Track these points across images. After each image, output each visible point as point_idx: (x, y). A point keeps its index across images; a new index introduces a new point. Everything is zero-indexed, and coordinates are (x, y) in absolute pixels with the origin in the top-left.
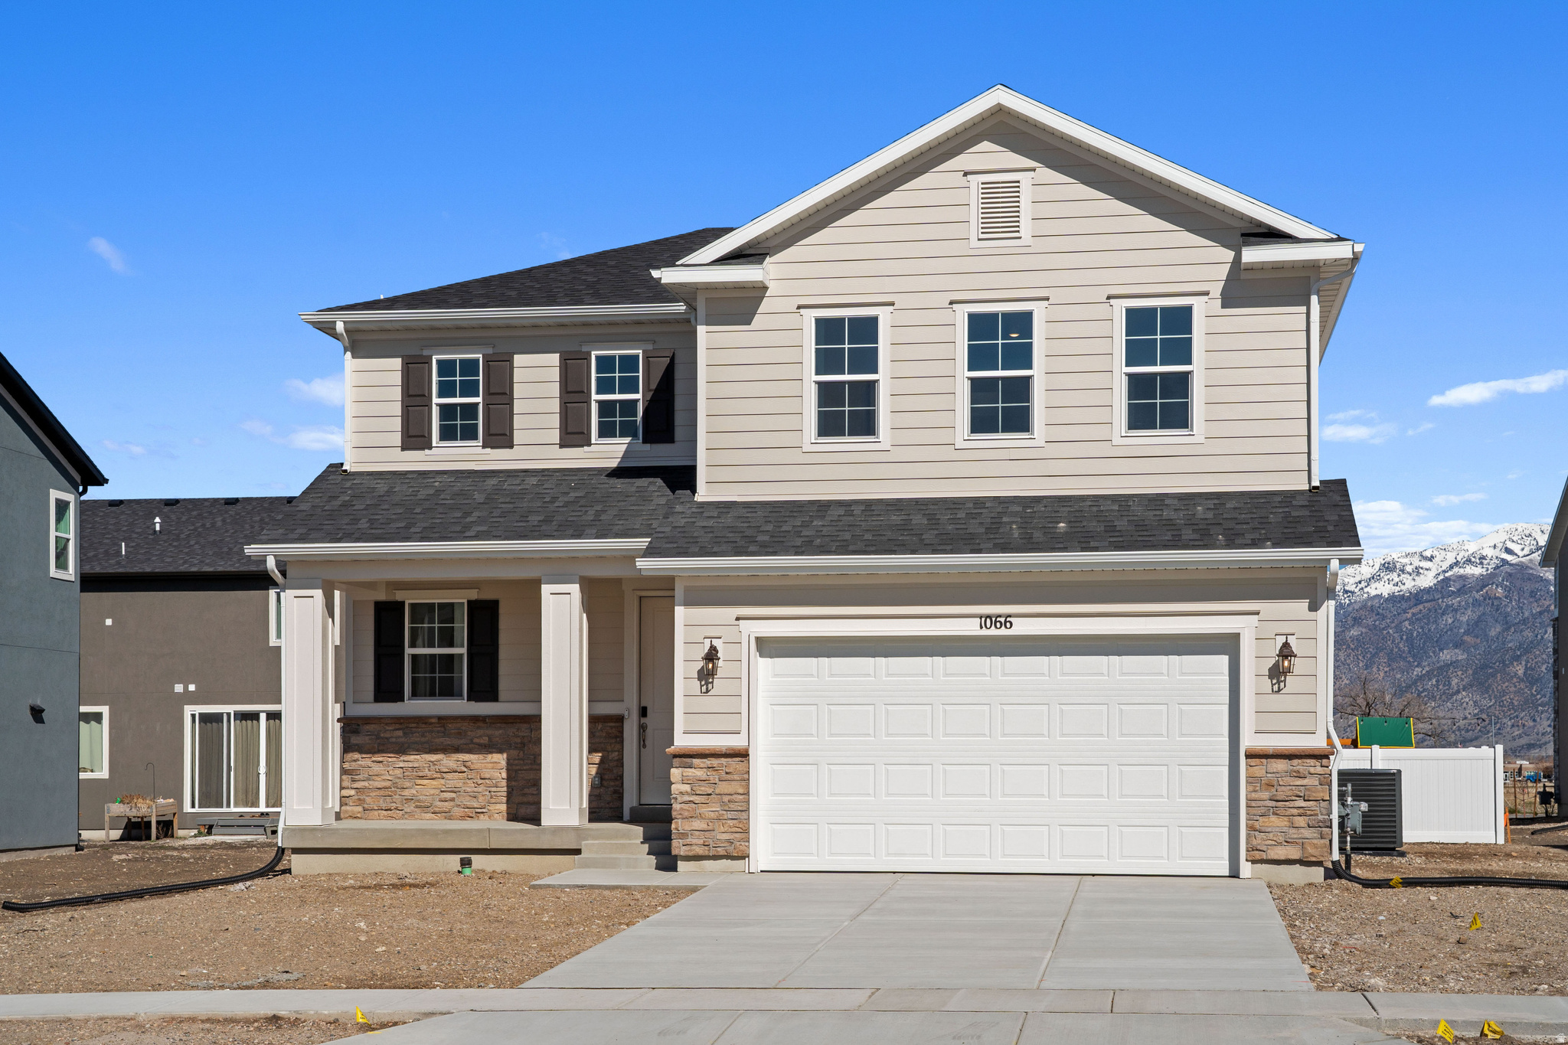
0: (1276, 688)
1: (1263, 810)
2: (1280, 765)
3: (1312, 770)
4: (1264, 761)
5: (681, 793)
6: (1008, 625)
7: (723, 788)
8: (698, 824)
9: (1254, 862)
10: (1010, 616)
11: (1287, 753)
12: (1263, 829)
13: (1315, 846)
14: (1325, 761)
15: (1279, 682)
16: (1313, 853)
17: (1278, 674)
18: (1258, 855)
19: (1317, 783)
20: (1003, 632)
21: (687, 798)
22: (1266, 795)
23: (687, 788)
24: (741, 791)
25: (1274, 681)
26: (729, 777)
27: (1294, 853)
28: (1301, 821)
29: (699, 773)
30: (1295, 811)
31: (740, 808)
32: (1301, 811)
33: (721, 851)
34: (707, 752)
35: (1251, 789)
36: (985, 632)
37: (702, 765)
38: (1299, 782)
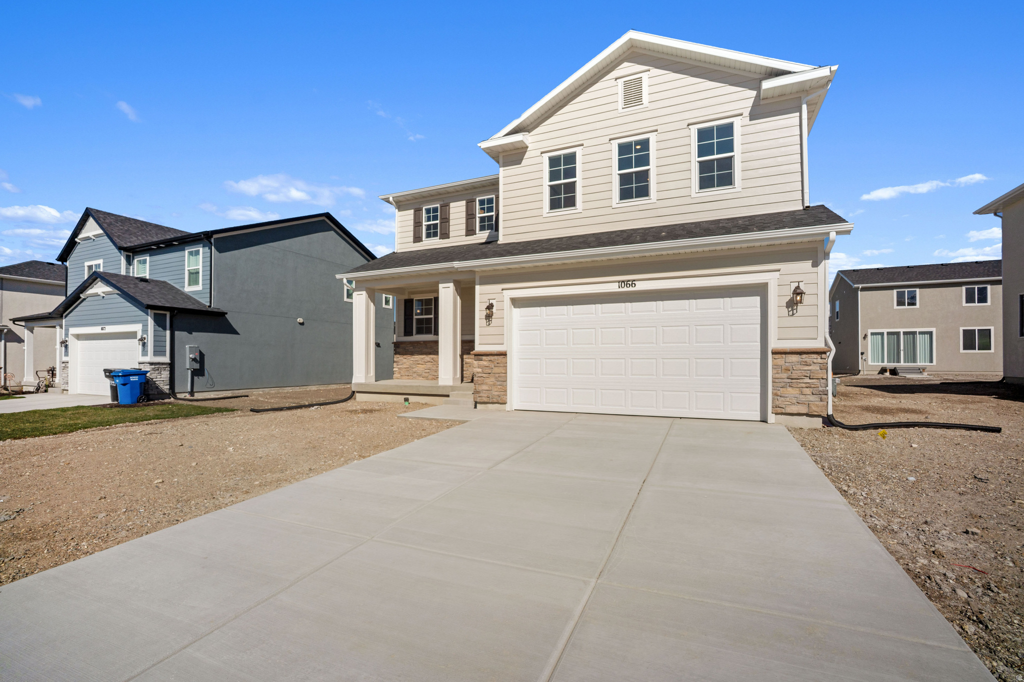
0: (791, 313)
1: (783, 384)
2: (795, 358)
3: (815, 361)
4: (784, 356)
5: (478, 372)
6: (633, 285)
7: (496, 370)
8: (485, 387)
9: (776, 414)
10: (634, 281)
11: (799, 351)
12: (783, 395)
13: (817, 406)
14: (823, 356)
15: (793, 310)
16: (815, 410)
17: (792, 304)
18: (779, 410)
19: (818, 368)
20: (631, 289)
21: (480, 375)
22: (785, 375)
23: (480, 370)
24: (503, 372)
25: (790, 309)
26: (498, 365)
27: (804, 410)
28: (808, 391)
29: (485, 363)
30: (804, 385)
31: (503, 380)
32: (808, 385)
33: (495, 400)
34: (488, 353)
35: (775, 372)
36: (621, 290)
37: (487, 360)
38: (806, 368)
